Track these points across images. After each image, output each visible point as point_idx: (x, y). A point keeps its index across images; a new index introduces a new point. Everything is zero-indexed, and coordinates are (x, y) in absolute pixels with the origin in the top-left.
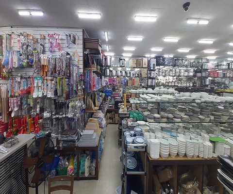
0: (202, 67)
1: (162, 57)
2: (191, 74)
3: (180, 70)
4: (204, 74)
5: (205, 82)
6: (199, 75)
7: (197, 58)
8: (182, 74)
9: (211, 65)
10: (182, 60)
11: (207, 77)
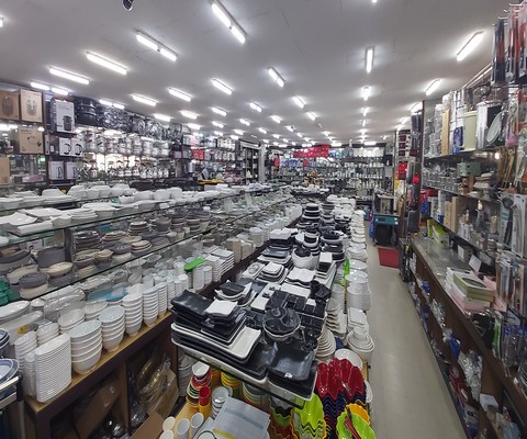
0: (182, 141)
1: (95, 103)
2: (165, 152)
3: (143, 142)
4: (186, 154)
5: (187, 169)
6: (178, 154)
7: (173, 123)
8: (148, 151)
9: (193, 139)
10: (146, 120)
11: (190, 160)
